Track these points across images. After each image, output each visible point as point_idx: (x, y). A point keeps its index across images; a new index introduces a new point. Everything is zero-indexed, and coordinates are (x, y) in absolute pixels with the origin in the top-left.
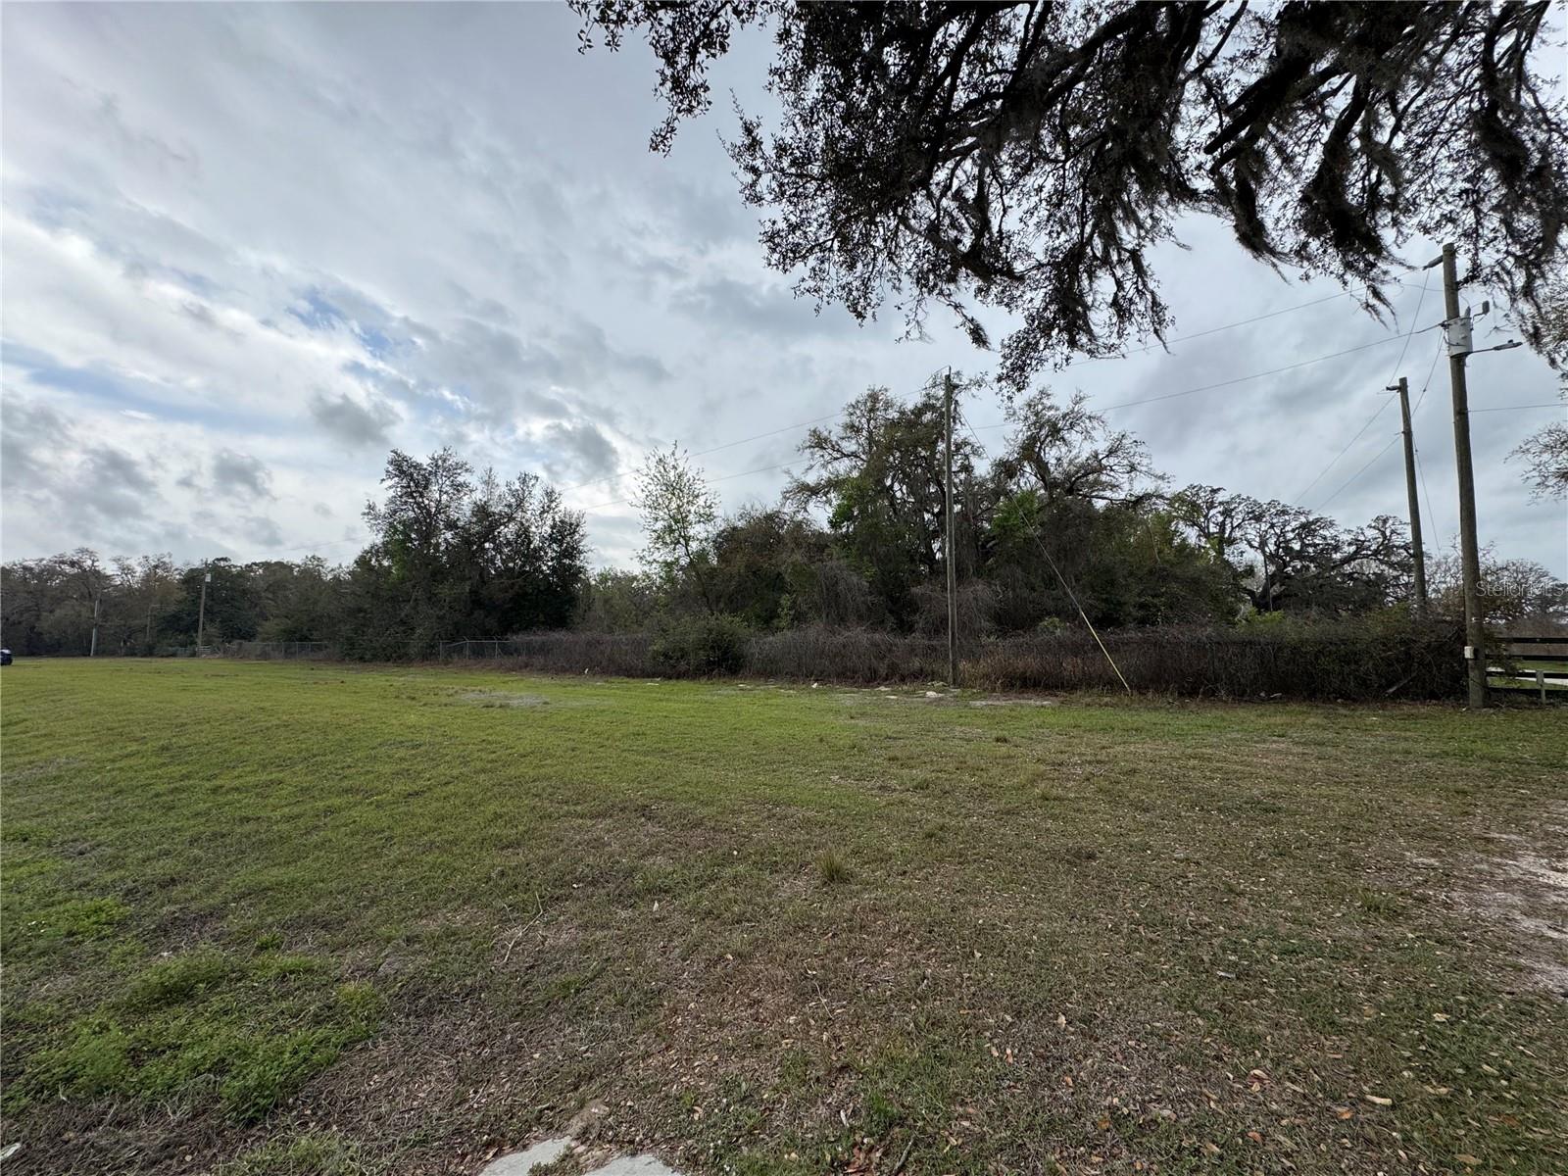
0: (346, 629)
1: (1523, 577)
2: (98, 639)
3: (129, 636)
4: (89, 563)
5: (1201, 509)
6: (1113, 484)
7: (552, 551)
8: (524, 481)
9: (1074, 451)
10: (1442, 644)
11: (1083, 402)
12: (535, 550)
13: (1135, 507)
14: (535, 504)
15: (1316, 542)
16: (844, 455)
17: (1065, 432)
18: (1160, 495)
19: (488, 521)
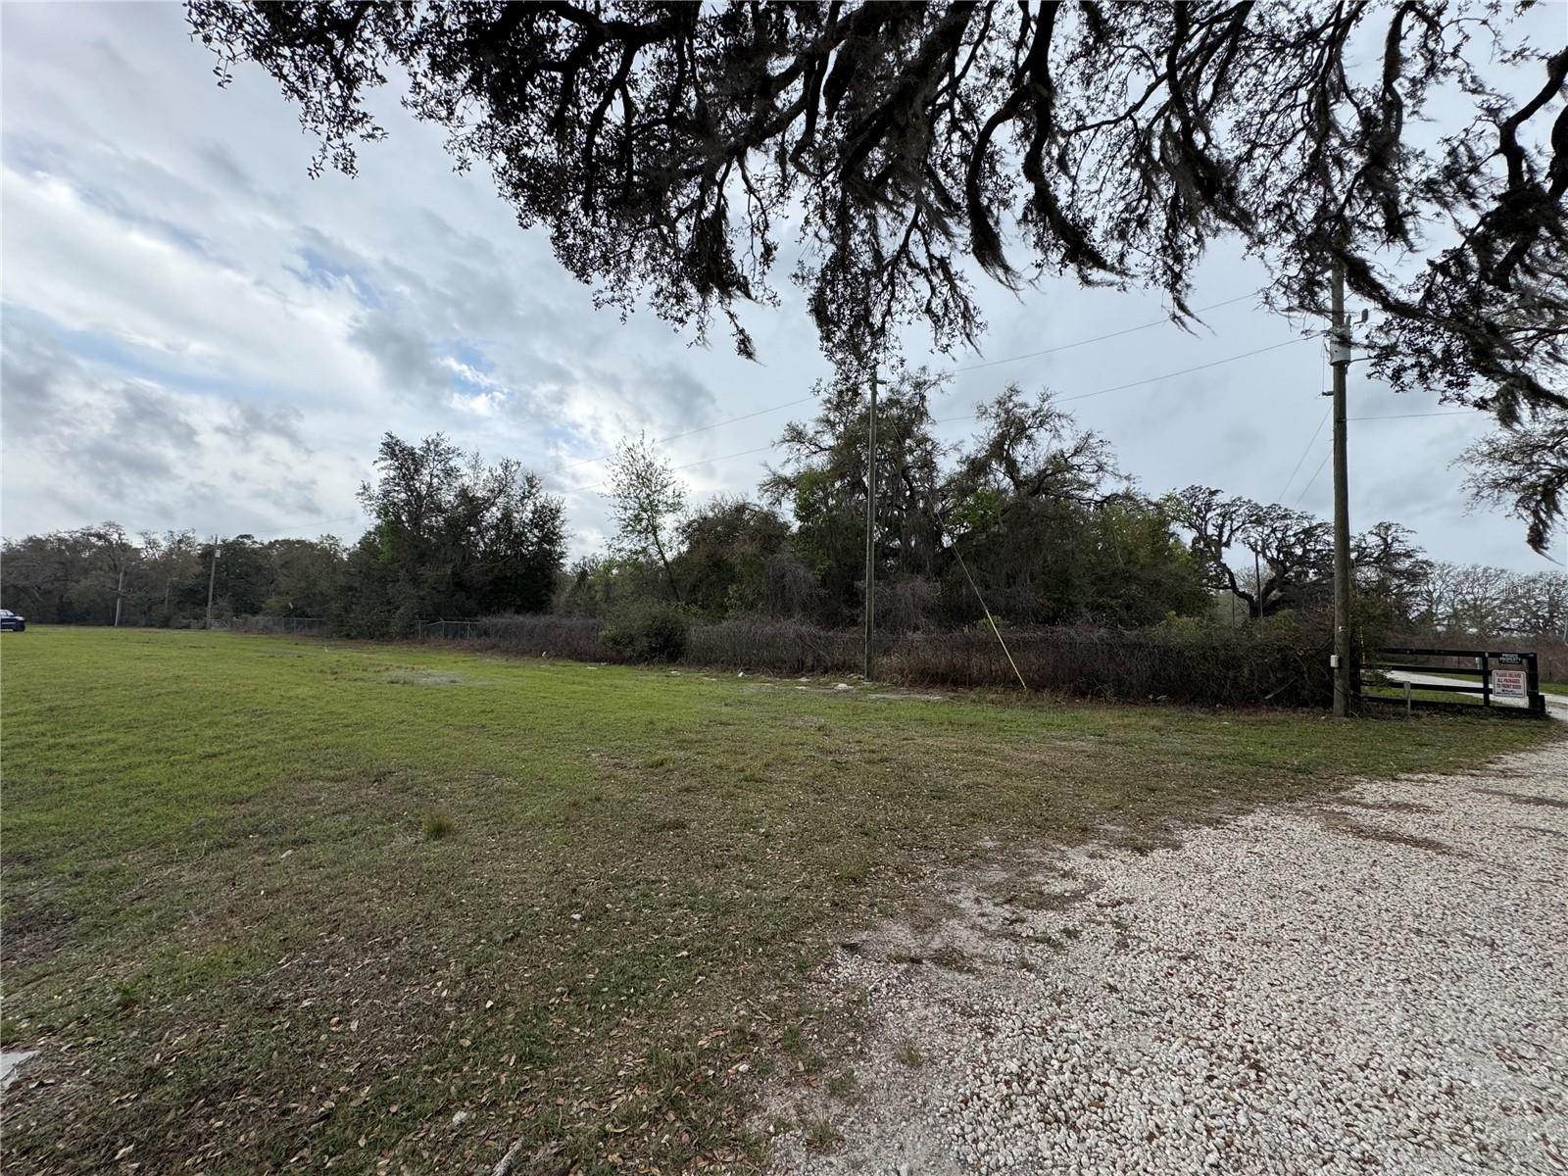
0: (335, 607)
1: (1556, 590)
2: (122, 610)
3: (150, 608)
4: (116, 536)
5: (1199, 511)
6: (1085, 483)
7: (533, 536)
8: (506, 467)
9: (1040, 449)
10: (1318, 652)
11: (1052, 399)
12: (516, 535)
13: (1102, 507)
14: (516, 491)
15: (1318, 547)
16: (822, 449)
17: (1033, 430)
18: (1128, 496)
19: (472, 506)
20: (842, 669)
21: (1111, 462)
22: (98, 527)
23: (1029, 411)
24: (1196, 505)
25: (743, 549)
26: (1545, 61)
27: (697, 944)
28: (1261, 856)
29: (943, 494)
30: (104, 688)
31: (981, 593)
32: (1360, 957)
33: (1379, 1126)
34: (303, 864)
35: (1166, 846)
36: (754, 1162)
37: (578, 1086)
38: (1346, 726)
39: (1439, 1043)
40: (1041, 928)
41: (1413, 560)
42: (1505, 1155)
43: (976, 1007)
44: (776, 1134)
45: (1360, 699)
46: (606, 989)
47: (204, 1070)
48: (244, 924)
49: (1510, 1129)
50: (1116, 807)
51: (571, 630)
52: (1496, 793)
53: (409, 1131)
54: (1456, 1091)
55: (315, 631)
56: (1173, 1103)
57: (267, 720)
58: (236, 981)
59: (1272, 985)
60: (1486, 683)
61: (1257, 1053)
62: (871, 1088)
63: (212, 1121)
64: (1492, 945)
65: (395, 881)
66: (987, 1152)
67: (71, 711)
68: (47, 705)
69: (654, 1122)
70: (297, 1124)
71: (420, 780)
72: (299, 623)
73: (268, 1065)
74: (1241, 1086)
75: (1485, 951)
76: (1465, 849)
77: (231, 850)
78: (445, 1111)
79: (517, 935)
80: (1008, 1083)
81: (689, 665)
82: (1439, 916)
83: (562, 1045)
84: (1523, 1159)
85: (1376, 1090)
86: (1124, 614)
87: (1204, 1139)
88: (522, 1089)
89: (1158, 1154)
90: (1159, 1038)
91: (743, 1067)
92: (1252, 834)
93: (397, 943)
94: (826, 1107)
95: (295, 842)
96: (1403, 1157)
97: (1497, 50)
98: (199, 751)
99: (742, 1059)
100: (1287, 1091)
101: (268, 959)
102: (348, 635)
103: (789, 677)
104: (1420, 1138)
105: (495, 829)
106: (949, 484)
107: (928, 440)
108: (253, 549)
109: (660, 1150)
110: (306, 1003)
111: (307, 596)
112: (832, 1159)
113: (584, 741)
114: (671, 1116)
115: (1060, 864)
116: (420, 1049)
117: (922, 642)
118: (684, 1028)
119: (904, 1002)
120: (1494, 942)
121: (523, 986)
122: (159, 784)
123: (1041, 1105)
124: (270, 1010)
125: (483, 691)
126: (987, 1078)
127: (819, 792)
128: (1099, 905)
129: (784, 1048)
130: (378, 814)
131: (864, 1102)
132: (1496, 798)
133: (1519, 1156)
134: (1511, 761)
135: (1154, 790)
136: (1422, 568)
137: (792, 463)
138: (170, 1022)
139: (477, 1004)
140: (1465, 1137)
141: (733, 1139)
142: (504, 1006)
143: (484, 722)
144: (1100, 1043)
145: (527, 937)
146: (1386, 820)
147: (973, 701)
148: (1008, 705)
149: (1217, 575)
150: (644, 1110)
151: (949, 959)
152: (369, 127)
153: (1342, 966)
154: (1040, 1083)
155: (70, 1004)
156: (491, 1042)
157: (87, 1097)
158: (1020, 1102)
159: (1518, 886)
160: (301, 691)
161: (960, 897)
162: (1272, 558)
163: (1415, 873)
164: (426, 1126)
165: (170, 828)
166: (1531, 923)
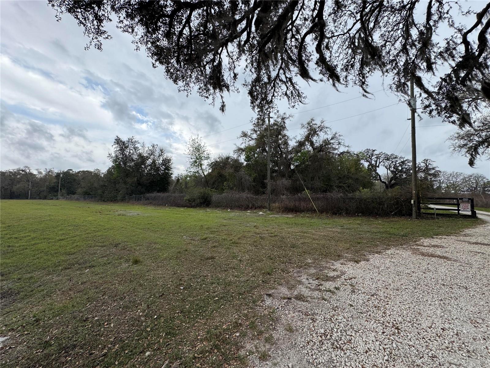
0: (99, 192)
1: (478, 179)
2: (31, 194)
3: (40, 193)
4: (28, 171)
5: (369, 156)
6: (335, 148)
7: (163, 168)
8: (153, 146)
9: (320, 138)
10: (407, 199)
11: (324, 123)
12: (157, 168)
13: (340, 156)
14: (157, 153)
15: (406, 167)
16: (253, 139)
17: (318, 132)
18: (348, 152)
19: (142, 159)
20: (261, 208)
21: (343, 141)
22: (22, 167)
23: (317, 126)
24: (368, 155)
25: (228, 171)
26: (476, 14)
27: (221, 296)
28: (394, 263)
29: (291, 152)
30: (26, 219)
31: (303, 183)
32: (426, 293)
33: (437, 346)
34: (93, 273)
35: (364, 260)
36: (243, 365)
37: (185, 342)
38: (417, 222)
39: (452, 319)
40: (328, 287)
41: (435, 170)
42: (475, 353)
43: (309, 313)
44: (249, 355)
45: (420, 213)
46: (192, 311)
47: (64, 341)
48: (75, 293)
49: (476, 345)
50: (348, 249)
51: (175, 197)
52: (463, 241)
53: (132, 359)
54: (459, 334)
55: (93, 199)
56: (373, 341)
57: (79, 228)
58: (73, 312)
59: (400, 303)
60: (458, 208)
61: (397, 324)
62: (278, 339)
63: (67, 358)
64: (466, 288)
65: (123, 278)
66: (316, 359)
67: (16, 227)
68: (7, 225)
69: (210, 353)
70: (95, 358)
71: (129, 246)
72: (88, 197)
73: (85, 339)
74: (393, 335)
75: (464, 290)
76: (455, 258)
77: (69, 270)
78: (143, 352)
79: (163, 294)
80: (321, 336)
81: (213, 207)
82: (449, 280)
83: (180, 329)
84: (481, 355)
85: (434, 334)
86: (347, 189)
87: (383, 352)
88: (168, 344)
89: (369, 357)
90: (367, 320)
91: (238, 334)
92: (390, 256)
93: (125, 298)
94: (265, 346)
95: (90, 267)
96: (445, 355)
97: (460, 12)
98: (58, 238)
99: (237, 332)
100: (407, 336)
101: (83, 305)
102: (104, 201)
103: (244, 211)
104: (449, 349)
105: (154, 261)
106: (292, 149)
107: (286, 136)
108: (73, 174)
109: (213, 362)
110: (96, 318)
111: (91, 189)
112: (267, 363)
113: (181, 232)
114: (216, 351)
115: (332, 267)
116: (134, 332)
117: (286, 199)
118: (218, 322)
119: (287, 312)
120: (466, 287)
121: (166, 311)
122: (45, 249)
123: (332, 343)
124: (85, 321)
125: (148, 217)
126: (314, 335)
127: (256, 246)
128: (345, 279)
129: (250, 328)
130: (116, 257)
131: (276, 344)
132: (464, 243)
133: (480, 354)
134: (467, 231)
135: (359, 243)
136: (437, 173)
137: (243, 143)
138: (52, 326)
139: (151, 317)
140: (463, 348)
141: (236, 357)
142: (160, 317)
143: (149, 227)
144: (349, 323)
145: (167, 295)
146: (431, 250)
147: (302, 217)
148: (313, 218)
149: (376, 176)
150: (207, 349)
151: (300, 298)
152: (106, 35)
153: (421, 296)
154: (331, 336)
155: (19, 321)
156: (157, 329)
157: (26, 351)
158: (325, 342)
159: (472, 270)
160: (90, 218)
161: (302, 278)
162: (392, 170)
163: (441, 267)
164: (137, 357)
165: (49, 263)
166: (477, 281)
